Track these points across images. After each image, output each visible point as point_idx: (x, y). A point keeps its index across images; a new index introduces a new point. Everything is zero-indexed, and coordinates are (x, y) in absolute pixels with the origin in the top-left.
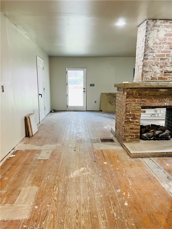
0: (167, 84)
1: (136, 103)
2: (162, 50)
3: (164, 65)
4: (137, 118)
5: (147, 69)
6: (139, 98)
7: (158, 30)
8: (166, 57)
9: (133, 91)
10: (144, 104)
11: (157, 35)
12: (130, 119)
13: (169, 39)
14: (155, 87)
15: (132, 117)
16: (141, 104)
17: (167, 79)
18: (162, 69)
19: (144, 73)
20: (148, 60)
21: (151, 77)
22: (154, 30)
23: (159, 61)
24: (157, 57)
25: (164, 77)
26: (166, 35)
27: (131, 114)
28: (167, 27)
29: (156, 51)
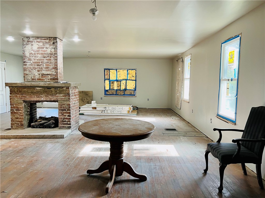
0: (38, 84)
1: (18, 98)
2: (37, 58)
3: (41, 69)
4: (20, 109)
5: (27, 72)
6: (20, 94)
7: (32, 44)
8: (41, 64)
9: (14, 89)
10: (25, 99)
11: (32, 48)
12: (15, 110)
13: (41, 50)
14: (29, 86)
15: (16, 109)
16: (22, 99)
17: (44, 80)
18: (39, 73)
19: (25, 75)
20: (27, 66)
21: (31, 78)
22: (29, 45)
23: (36, 67)
24: (34, 64)
25: (42, 78)
26: (38, 48)
27: (15, 107)
28: (39, 42)
29: (32, 59)
